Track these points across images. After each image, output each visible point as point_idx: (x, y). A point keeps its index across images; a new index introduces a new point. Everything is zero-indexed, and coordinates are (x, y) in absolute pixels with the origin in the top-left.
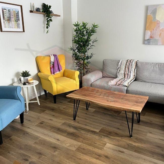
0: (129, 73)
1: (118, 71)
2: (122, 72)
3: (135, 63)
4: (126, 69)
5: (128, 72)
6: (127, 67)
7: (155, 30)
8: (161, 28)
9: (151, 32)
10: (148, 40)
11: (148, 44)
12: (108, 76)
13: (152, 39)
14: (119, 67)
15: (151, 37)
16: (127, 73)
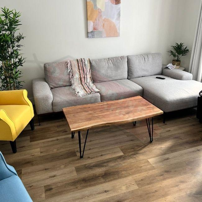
0: (85, 76)
1: (71, 76)
2: (77, 76)
3: (89, 63)
4: (81, 71)
5: (84, 74)
6: (80, 69)
7: (97, 20)
8: (103, 18)
9: (94, 22)
10: (92, 32)
11: (92, 38)
12: (58, 86)
13: (95, 31)
14: (70, 71)
15: (95, 29)
16: (83, 76)
